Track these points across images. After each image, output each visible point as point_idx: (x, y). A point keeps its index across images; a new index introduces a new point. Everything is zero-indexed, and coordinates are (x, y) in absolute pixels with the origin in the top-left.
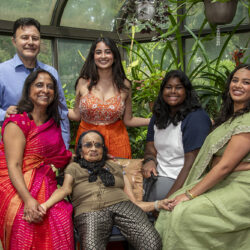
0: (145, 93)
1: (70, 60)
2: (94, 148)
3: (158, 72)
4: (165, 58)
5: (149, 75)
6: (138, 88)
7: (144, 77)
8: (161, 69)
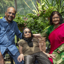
0: (46, 15)
1: (21, 3)
2: (28, 33)
3: (51, 7)
4: (53, 2)
5: (48, 8)
6: (44, 13)
7: (46, 9)
8: (52, 6)
